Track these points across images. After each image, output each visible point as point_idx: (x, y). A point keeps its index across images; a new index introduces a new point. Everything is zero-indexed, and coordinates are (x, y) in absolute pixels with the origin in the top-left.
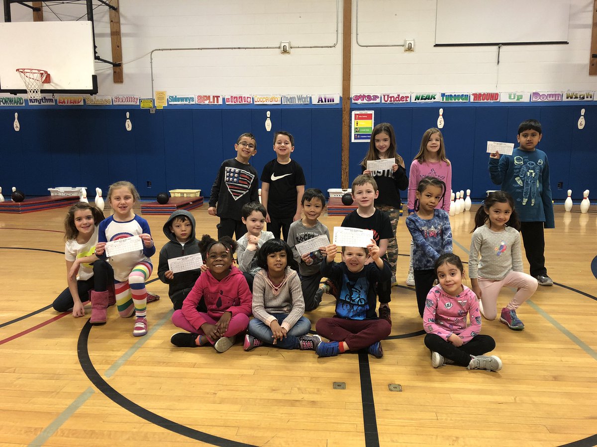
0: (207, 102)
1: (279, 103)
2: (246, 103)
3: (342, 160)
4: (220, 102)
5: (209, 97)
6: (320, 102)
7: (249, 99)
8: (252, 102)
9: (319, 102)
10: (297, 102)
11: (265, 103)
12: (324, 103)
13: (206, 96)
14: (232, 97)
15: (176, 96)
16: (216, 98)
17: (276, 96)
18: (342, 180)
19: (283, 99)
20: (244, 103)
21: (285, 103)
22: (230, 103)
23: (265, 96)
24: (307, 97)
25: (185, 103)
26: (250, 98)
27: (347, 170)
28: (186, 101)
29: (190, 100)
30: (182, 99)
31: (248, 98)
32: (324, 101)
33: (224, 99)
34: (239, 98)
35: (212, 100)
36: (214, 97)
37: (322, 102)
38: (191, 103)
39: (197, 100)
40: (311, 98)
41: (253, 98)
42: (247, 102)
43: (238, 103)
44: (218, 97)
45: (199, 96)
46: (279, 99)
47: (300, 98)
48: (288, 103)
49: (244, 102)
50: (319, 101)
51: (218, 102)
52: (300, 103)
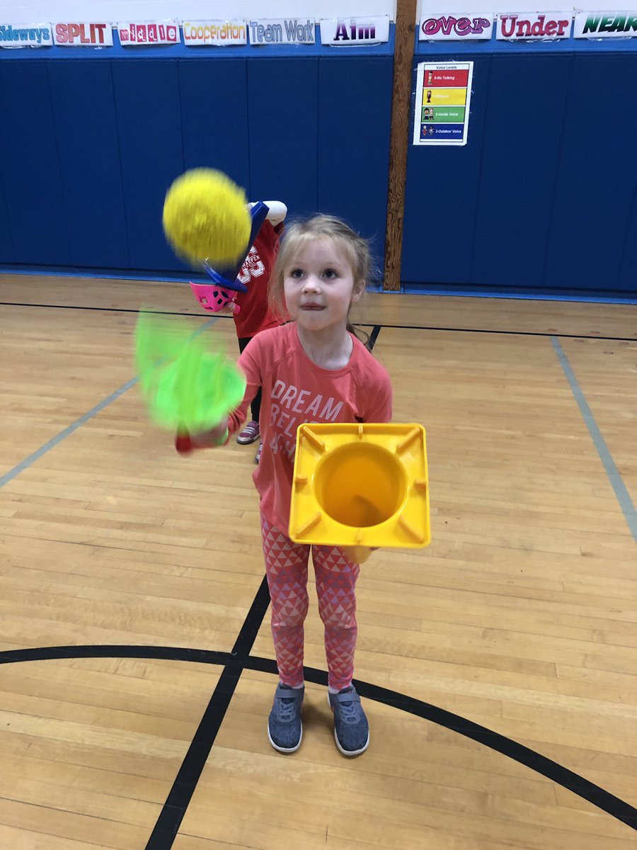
0: (77, 41)
1: (241, 41)
2: (166, 41)
3: (389, 191)
4: (108, 41)
5: (82, 26)
6: (341, 37)
7: (171, 32)
8: (178, 41)
9: (337, 39)
10: (285, 40)
11: (209, 42)
12: (350, 41)
13: (75, 26)
14: (132, 26)
15: (10, 27)
16: (97, 30)
17: (234, 23)
18: (389, 237)
19: (250, 29)
20: (160, 41)
21: (257, 42)
22: (129, 42)
23: (210, 24)
24: (309, 26)
25: (29, 42)
26: (175, 28)
27: (400, 215)
28: (32, 38)
29: (39, 36)
30: (23, 34)
31: (169, 28)
32: (349, 35)
33: (114, 32)
34: (149, 30)
35: (88, 35)
36: (92, 27)
37: (346, 38)
38: (45, 42)
39: (55, 34)
40: (318, 27)
41: (181, 30)
42: (169, 39)
43: (148, 43)
44: (101, 27)
45: (59, 26)
46: (243, 33)
47: (292, 29)
48: (264, 42)
49: (162, 39)
50: (338, 34)
51: (102, 40)
52: (291, 41)
